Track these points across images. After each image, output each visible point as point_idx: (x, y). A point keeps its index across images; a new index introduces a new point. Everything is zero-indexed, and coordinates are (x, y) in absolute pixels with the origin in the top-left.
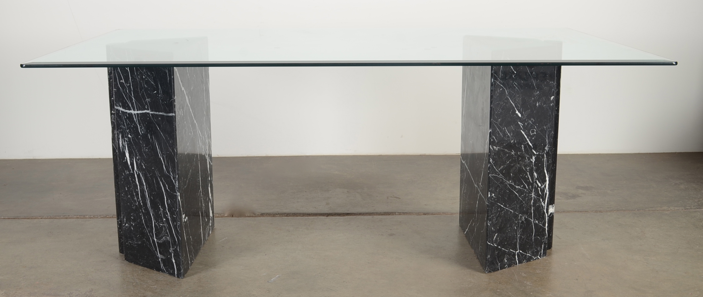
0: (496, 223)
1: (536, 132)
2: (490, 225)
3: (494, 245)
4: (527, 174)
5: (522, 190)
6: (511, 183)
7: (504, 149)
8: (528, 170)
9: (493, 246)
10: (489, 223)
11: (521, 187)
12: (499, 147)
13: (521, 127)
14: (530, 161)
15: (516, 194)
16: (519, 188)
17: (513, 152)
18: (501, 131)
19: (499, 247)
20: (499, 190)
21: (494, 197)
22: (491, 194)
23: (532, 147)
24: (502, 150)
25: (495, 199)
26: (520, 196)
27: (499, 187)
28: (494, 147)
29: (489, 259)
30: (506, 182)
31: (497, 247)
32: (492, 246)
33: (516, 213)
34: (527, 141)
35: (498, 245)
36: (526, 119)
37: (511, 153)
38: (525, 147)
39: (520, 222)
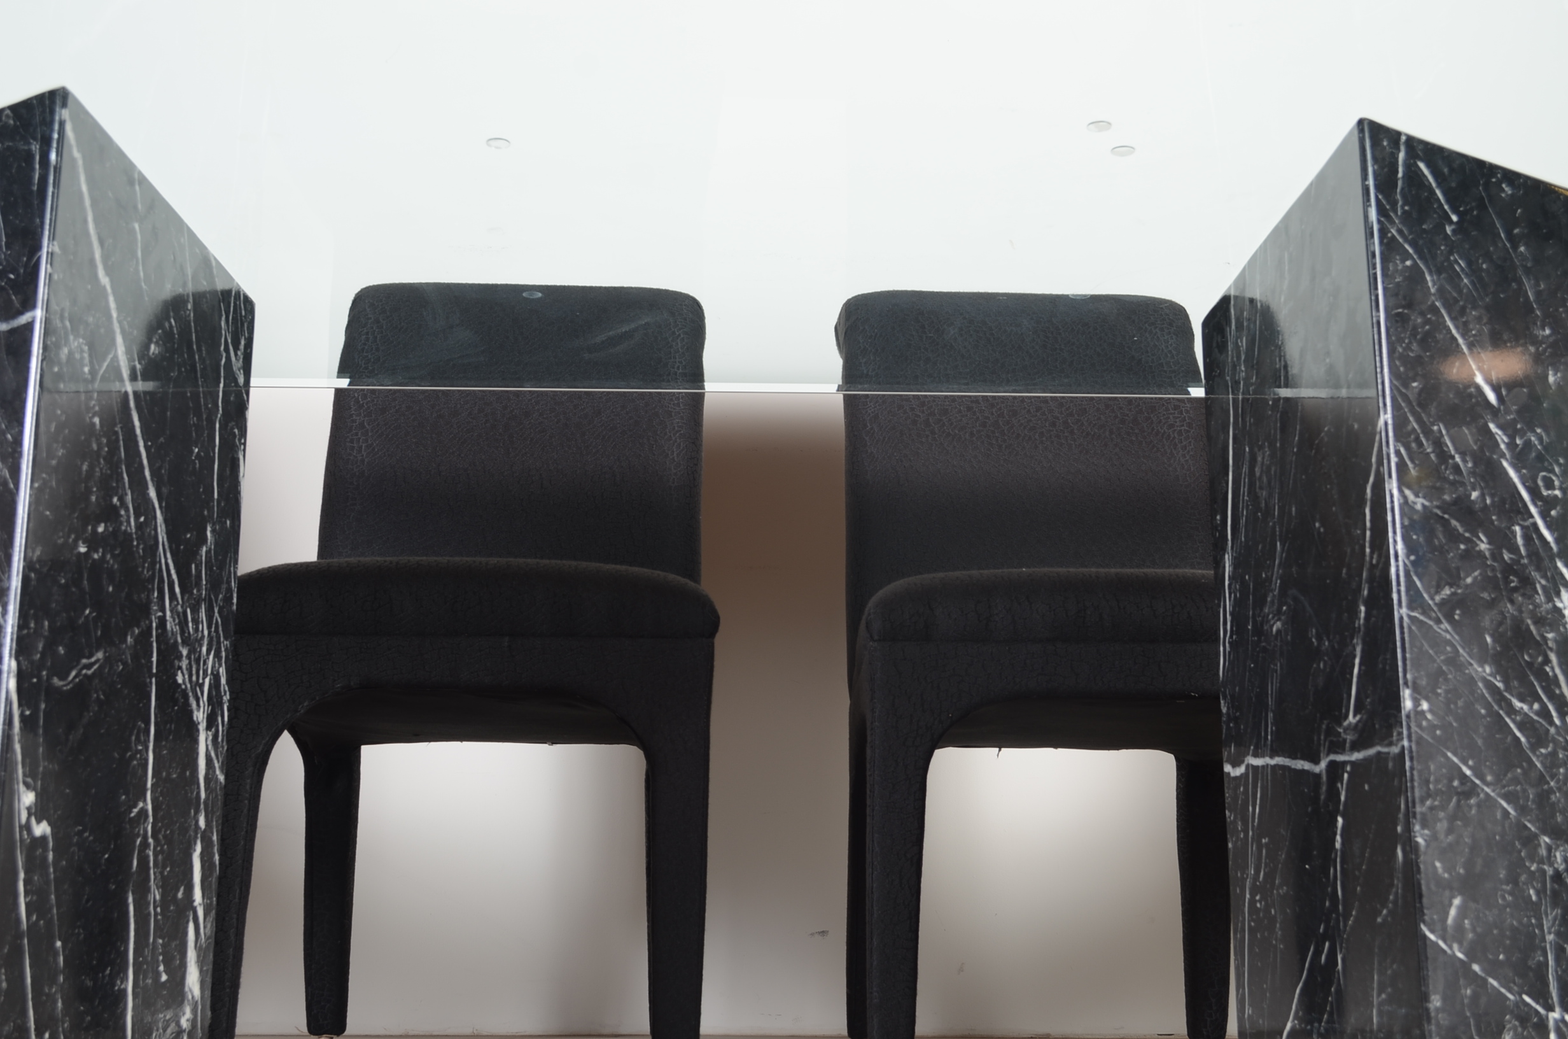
0: (1450, 845)
1: (1561, 489)
2: (1428, 846)
3: (1451, 947)
4: (1547, 661)
5: (1538, 725)
6: (1490, 675)
7: (1446, 516)
8: (1550, 644)
9: (1449, 951)
10: (1422, 836)
11: (1531, 707)
12: (1424, 498)
13: (1503, 446)
14: (1555, 607)
15: (1518, 734)
16: (1526, 714)
17: (1482, 542)
18: (1427, 432)
19: (1476, 967)
20: (1447, 692)
21: (1429, 716)
22: (1416, 703)
23: (1551, 548)
24: (1437, 515)
25: (1435, 727)
26: (1534, 747)
27: (1446, 680)
28: (1407, 492)
29: (1437, 1016)
30: (1471, 665)
31: (1466, 966)
32: (1444, 952)
33: (1529, 825)
34: (1532, 516)
35: (1472, 955)
36: (1514, 422)
37: (1477, 545)
38: (1527, 538)
39: (1550, 871)
